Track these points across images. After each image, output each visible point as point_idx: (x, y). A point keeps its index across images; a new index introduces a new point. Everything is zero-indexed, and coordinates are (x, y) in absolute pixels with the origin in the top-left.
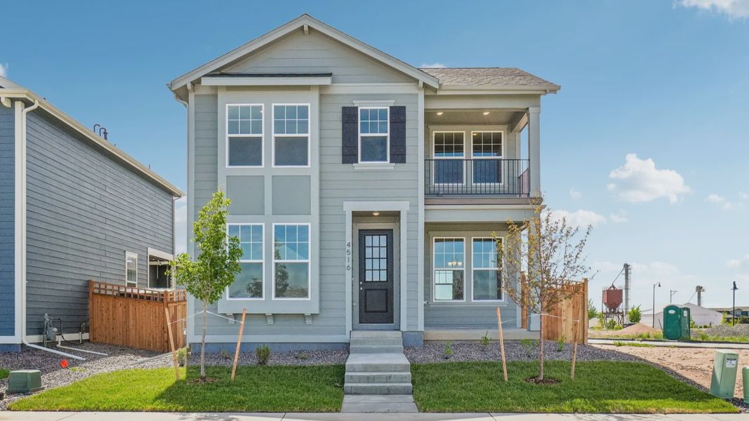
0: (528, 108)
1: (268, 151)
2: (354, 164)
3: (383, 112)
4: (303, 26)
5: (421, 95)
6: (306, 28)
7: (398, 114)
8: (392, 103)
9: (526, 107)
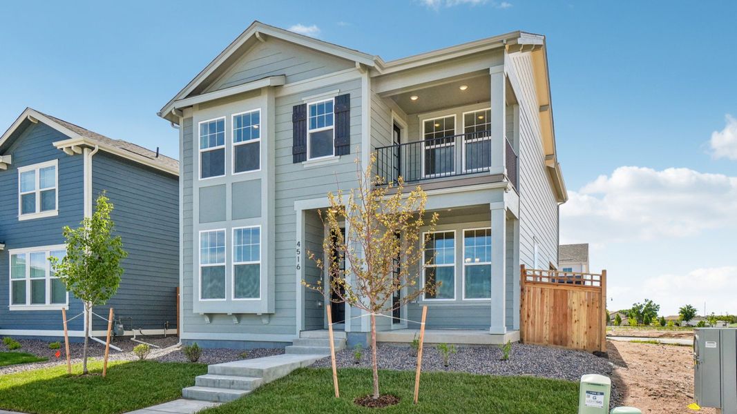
0: (488, 70)
1: (230, 160)
2: (303, 163)
3: (329, 104)
4: (255, 34)
5: (365, 78)
6: (258, 36)
7: (343, 103)
8: (336, 93)
9: (487, 68)
